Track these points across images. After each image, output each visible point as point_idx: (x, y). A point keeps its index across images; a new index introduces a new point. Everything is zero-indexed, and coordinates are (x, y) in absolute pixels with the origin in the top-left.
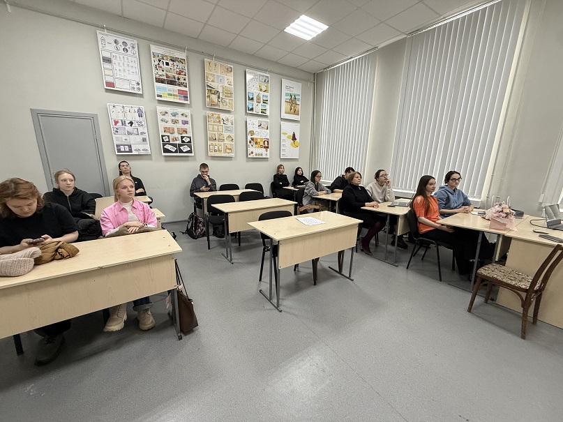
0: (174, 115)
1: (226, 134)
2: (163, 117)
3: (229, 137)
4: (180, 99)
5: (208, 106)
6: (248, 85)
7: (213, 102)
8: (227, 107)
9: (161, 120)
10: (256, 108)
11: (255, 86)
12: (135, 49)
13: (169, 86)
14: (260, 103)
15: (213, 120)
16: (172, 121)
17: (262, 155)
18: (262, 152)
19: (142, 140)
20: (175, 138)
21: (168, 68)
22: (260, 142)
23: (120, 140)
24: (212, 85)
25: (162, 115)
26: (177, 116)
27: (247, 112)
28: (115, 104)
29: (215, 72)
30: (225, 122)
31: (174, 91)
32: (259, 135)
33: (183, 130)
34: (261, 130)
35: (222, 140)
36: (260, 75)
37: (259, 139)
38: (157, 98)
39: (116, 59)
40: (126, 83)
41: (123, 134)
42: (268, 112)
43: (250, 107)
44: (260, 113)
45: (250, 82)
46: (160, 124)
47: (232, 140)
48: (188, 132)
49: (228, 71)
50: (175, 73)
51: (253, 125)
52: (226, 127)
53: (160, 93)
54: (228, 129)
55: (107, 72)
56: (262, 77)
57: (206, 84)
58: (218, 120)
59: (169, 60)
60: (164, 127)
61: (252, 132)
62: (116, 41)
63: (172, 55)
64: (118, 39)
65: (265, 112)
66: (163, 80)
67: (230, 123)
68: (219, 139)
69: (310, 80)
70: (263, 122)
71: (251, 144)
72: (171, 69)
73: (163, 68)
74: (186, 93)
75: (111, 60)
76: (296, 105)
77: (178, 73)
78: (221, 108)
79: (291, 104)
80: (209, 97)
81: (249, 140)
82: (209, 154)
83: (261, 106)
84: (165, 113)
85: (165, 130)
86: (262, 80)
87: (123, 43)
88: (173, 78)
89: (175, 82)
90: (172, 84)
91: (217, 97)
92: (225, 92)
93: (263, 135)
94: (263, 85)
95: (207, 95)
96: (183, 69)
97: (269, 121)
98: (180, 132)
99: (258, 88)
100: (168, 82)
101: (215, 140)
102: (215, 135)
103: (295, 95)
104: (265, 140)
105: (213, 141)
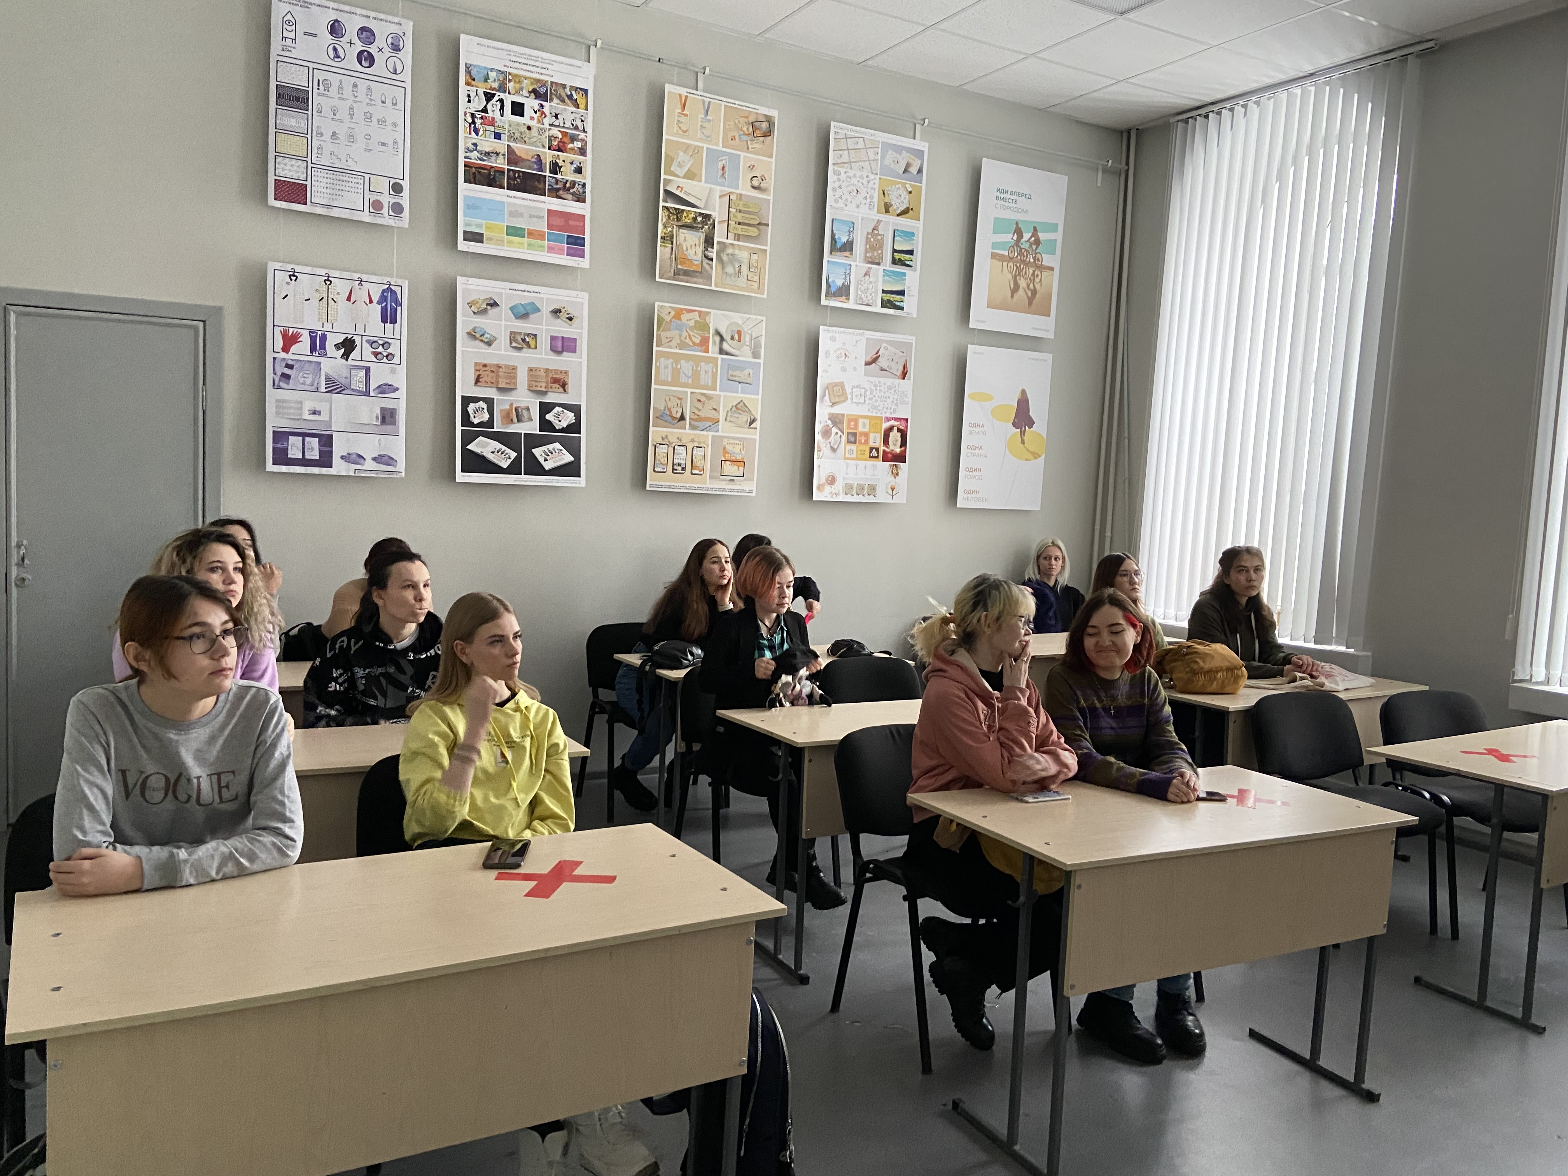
0: (523, 313)
1: (726, 398)
2: (480, 322)
3: (740, 407)
4: (550, 249)
5: (660, 278)
6: (834, 189)
7: (682, 263)
8: (742, 282)
9: (469, 334)
10: (860, 286)
11: (863, 193)
12: (401, 54)
13: (515, 197)
14: (878, 264)
15: (680, 336)
16: (513, 336)
17: (872, 490)
18: (874, 477)
19: (377, 418)
20: (516, 409)
21: (518, 124)
22: (866, 435)
23: (293, 411)
24: (686, 193)
25: (474, 313)
26: (531, 316)
27: (824, 302)
28: (298, 268)
29: (704, 138)
30: (725, 346)
31: (531, 216)
32: (867, 402)
33: (551, 375)
34: (877, 380)
35: (711, 424)
36: (887, 146)
37: (867, 421)
38: (463, 245)
39: (326, 92)
40: (350, 184)
41: (308, 388)
42: (910, 303)
43: (834, 282)
44: (878, 309)
45: (843, 176)
46: (463, 351)
47: (752, 422)
48: (569, 387)
49: (758, 133)
50: (544, 146)
51: (843, 359)
52: (731, 367)
53: (479, 226)
54: (735, 376)
55: (288, 144)
56: (895, 154)
57: (664, 186)
58: (700, 338)
59: (525, 93)
60: (476, 364)
61: (839, 392)
62: (336, 24)
63: (542, 74)
64: (343, 18)
65: (898, 304)
66: (496, 171)
67: (749, 348)
68: (696, 417)
69: (1108, 161)
70: (884, 345)
71: (827, 442)
72: (529, 128)
73: (501, 124)
74: (577, 226)
75: (308, 99)
76: (1037, 272)
77: (556, 144)
78: (713, 288)
79: (1016, 265)
80: (669, 238)
81: (823, 424)
82: (650, 480)
83: (884, 276)
84: (488, 304)
85: (479, 376)
86: (892, 166)
87: (362, 34)
88: (535, 166)
89: (539, 181)
90: (528, 188)
91: (702, 239)
92: (740, 217)
93: (886, 404)
94: (898, 189)
95: (662, 232)
96: (576, 128)
97: (912, 339)
98: (540, 384)
99: (876, 200)
100: (515, 179)
101: (682, 422)
102: (680, 399)
103: (1035, 229)
104: (893, 423)
105: (671, 426)
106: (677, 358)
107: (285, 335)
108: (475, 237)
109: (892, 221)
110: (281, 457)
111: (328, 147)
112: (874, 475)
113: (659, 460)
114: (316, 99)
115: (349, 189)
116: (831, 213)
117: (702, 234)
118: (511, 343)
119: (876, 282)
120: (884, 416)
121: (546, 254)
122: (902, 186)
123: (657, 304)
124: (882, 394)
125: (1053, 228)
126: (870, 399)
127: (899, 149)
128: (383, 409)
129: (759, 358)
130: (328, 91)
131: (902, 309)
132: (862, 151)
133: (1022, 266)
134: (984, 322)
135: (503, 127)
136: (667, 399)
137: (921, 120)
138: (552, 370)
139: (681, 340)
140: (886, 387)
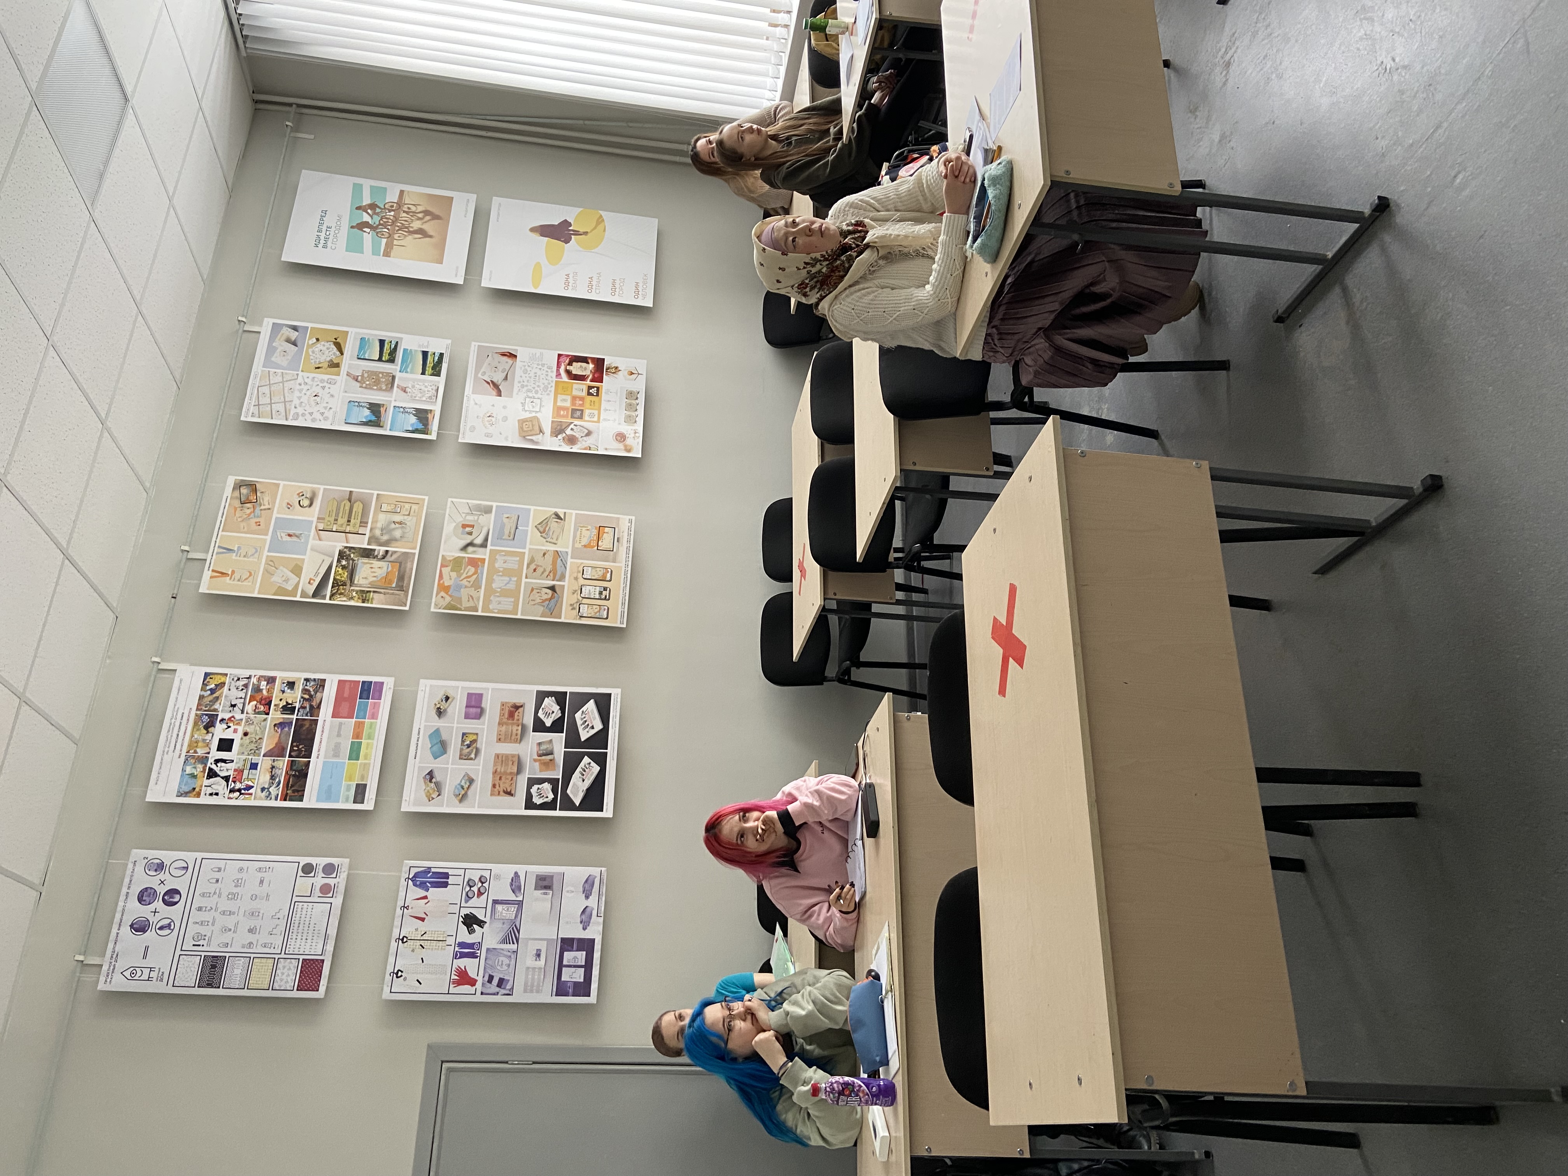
0: (440, 746)
1: (533, 542)
2: (449, 788)
3: (543, 528)
4: (374, 716)
5: (406, 605)
6: (314, 420)
7: (391, 582)
8: (410, 521)
9: (461, 801)
10: (417, 398)
11: (318, 390)
12: (167, 862)
13: (319, 751)
14: (394, 377)
15: (466, 587)
16: (463, 757)
17: (632, 395)
18: (619, 394)
19: (545, 894)
20: (540, 756)
21: (242, 745)
22: (574, 398)
23: (536, 977)
24: (317, 574)
25: (439, 795)
26: (444, 737)
27: (433, 437)
28: (390, 969)
29: (258, 553)
30: (479, 541)
31: (339, 735)
32: (540, 396)
33: (505, 720)
34: (516, 385)
35: (559, 559)
36: (268, 363)
37: (560, 397)
38: (368, 805)
39: (207, 938)
40: (303, 916)
41: (513, 962)
42: (436, 346)
43: (412, 425)
44: (441, 380)
45: (300, 410)
46: (478, 807)
47: (560, 518)
48: (518, 701)
49: (253, 498)
50: (265, 720)
51: (493, 419)
52: (500, 537)
53: (348, 788)
54: (510, 532)
55: (260, 977)
56: (277, 353)
57: (309, 598)
58: (469, 567)
59: (210, 736)
60: (492, 795)
61: (529, 426)
62: (135, 926)
63: (188, 720)
64: (128, 919)
65: (436, 358)
66: (291, 769)
67: (481, 516)
68: (551, 574)
69: (287, 126)
70: (480, 375)
71: (581, 439)
72: (246, 734)
73: (242, 763)
74: (350, 688)
75: (213, 957)
76: (405, 208)
77: (262, 708)
78: (417, 551)
79: (398, 230)
80: (364, 595)
81: (562, 444)
82: (616, 623)
83: (407, 372)
84: (431, 781)
85: (504, 792)
86: (289, 358)
87: (145, 901)
88: (286, 729)
89: (302, 726)
90: (309, 737)
91: (366, 560)
92: (342, 521)
93: (542, 377)
94: (313, 352)
95: (357, 601)
96: (246, 686)
97: (474, 346)
98: (514, 732)
99: (326, 377)
100: (299, 750)
101: (557, 589)
102: (532, 590)
103: (358, 208)
104: (562, 370)
105: (559, 602)
106: (490, 591)
107: (458, 983)
108: (360, 792)
109: (348, 361)
110: (583, 989)
111: (263, 938)
112: (617, 393)
113: (596, 613)
114: (214, 948)
115: (308, 916)
116: (339, 425)
117: (360, 561)
118: (471, 759)
119: (414, 380)
120: (555, 379)
121: (379, 721)
122: (312, 348)
123: (433, 610)
124: (532, 379)
125: (357, 188)
126: (537, 392)
127: (271, 350)
128: (535, 889)
129: (492, 507)
130: (205, 936)
131: (442, 355)
132: (272, 388)
133: (399, 224)
134: (457, 268)
135: (245, 760)
136: (533, 603)
137: (239, 324)
138: (500, 719)
139: (471, 587)
140: (524, 375)
